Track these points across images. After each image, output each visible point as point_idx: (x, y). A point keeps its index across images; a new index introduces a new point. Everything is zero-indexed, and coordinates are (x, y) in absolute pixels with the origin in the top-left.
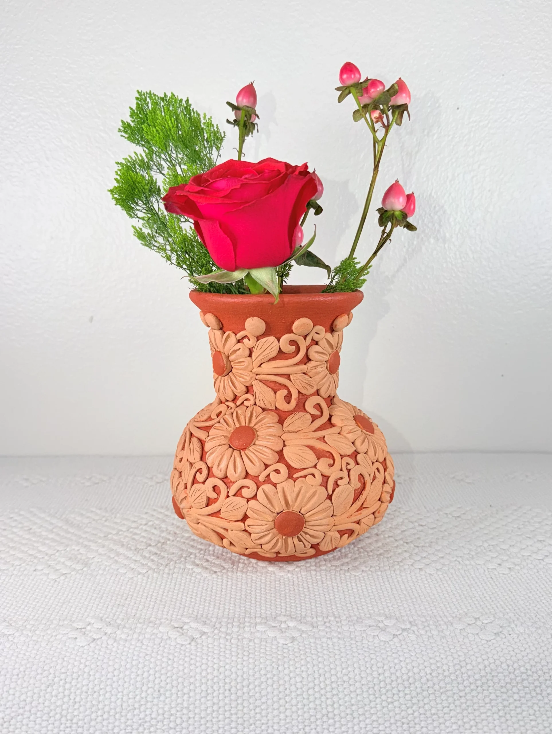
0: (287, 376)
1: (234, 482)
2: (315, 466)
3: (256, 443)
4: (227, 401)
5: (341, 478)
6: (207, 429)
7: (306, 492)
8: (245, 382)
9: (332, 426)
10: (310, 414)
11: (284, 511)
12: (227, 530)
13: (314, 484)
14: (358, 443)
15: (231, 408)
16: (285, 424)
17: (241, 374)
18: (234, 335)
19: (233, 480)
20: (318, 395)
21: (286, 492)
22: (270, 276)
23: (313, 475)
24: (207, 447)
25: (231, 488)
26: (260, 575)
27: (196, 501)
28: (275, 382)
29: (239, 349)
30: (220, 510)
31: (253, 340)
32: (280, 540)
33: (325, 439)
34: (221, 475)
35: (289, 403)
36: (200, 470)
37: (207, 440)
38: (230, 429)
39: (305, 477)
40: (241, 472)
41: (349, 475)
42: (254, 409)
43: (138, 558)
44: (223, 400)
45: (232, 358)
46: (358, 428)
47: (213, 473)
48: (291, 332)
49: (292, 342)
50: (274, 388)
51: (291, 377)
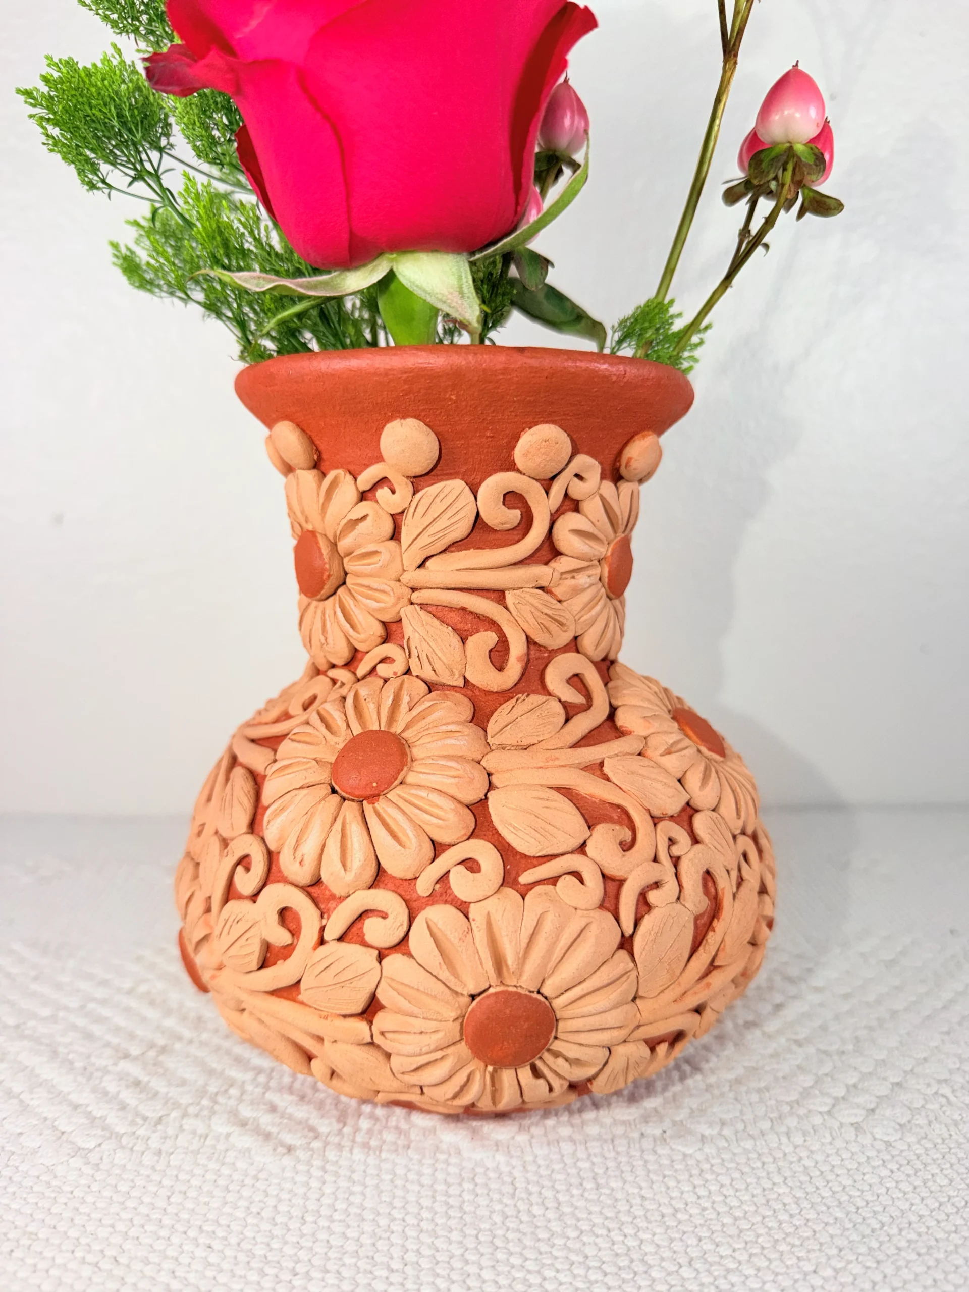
0: (496, 595)
1: (342, 899)
2: (582, 849)
3: (411, 778)
4: (333, 666)
5: (657, 885)
6: (272, 743)
7: (560, 930)
8: (380, 610)
9: (620, 733)
10: (560, 701)
11: (492, 990)
12: (320, 1039)
13: (581, 904)
14: (694, 780)
15: (343, 684)
16: (492, 727)
17: (369, 587)
18: (349, 478)
19: (338, 891)
20: (578, 651)
21: (495, 929)
22: (453, 281)
23: (577, 875)
24: (269, 791)
25: (334, 916)
26: (416, 1157)
27: (233, 951)
28: (464, 609)
29: (364, 518)
30: (299, 982)
31: (404, 489)
32: (478, 1077)
33: (606, 769)
34: (304, 876)
35: (500, 669)
36: (244, 861)
37: (269, 772)
38: (336, 739)
39: (553, 881)
40: (363, 867)
41: (677, 875)
42: (405, 686)
43: (84, 1097)
44: (323, 666)
45: (344, 544)
46: (687, 742)
47: (280, 871)
48: (511, 466)
49: (512, 498)
50: (460, 626)
51: (509, 596)
